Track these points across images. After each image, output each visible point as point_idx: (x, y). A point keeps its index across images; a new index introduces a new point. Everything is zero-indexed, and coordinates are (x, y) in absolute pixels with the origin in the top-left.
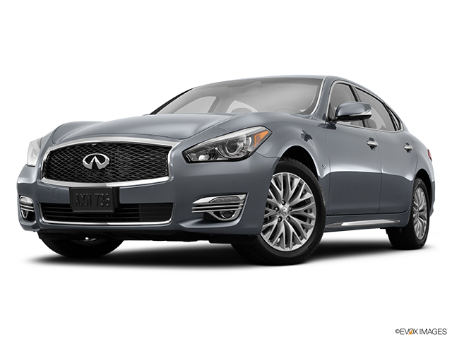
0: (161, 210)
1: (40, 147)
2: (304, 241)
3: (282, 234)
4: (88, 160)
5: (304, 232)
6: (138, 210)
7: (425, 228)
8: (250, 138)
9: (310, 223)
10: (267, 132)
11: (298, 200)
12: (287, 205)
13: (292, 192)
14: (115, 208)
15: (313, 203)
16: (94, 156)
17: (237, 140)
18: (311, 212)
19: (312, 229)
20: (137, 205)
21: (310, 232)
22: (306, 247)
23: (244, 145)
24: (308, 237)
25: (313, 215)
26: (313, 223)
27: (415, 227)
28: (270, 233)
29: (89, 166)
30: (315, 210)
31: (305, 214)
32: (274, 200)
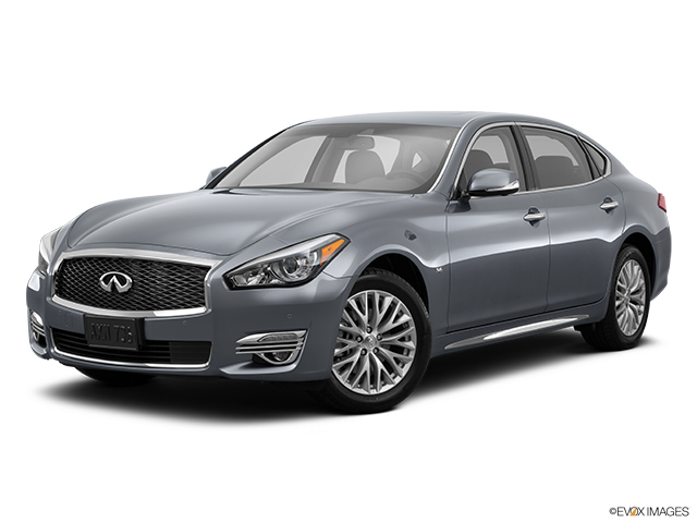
0: (197, 350)
1: (53, 248)
2: (398, 380)
3: (366, 372)
4: (106, 280)
5: (398, 367)
6: (168, 349)
7: (640, 317)
8: (315, 254)
9: (408, 355)
10: (342, 241)
11: (390, 325)
12: (375, 334)
13: (380, 317)
14: (139, 346)
15: (413, 327)
16: (112, 275)
17: (298, 256)
18: (410, 340)
19: (410, 363)
20: (166, 343)
21: (407, 367)
22: (401, 388)
23: (307, 263)
24: (404, 375)
25: (411, 345)
26: (412, 356)
27: (619, 320)
28: (348, 373)
29: (107, 287)
30: (414, 337)
31: (400, 343)
32: (354, 329)
